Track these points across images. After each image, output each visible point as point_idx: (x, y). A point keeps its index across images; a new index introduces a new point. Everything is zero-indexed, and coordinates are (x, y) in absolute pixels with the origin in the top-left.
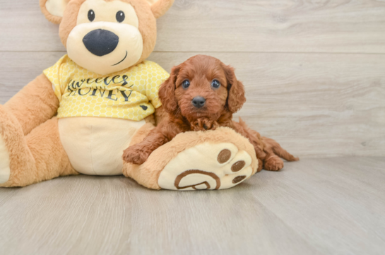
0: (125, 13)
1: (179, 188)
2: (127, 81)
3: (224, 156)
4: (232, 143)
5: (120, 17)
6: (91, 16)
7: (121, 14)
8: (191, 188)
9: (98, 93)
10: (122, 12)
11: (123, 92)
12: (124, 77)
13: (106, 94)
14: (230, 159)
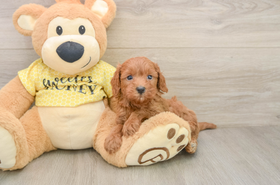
0: (85, 27)
1: (141, 163)
2: (91, 80)
3: (171, 134)
4: (175, 123)
5: (82, 30)
6: (59, 31)
7: (83, 28)
8: (150, 163)
9: (71, 89)
10: (83, 27)
11: (90, 87)
12: (89, 77)
13: (78, 89)
14: (175, 135)
